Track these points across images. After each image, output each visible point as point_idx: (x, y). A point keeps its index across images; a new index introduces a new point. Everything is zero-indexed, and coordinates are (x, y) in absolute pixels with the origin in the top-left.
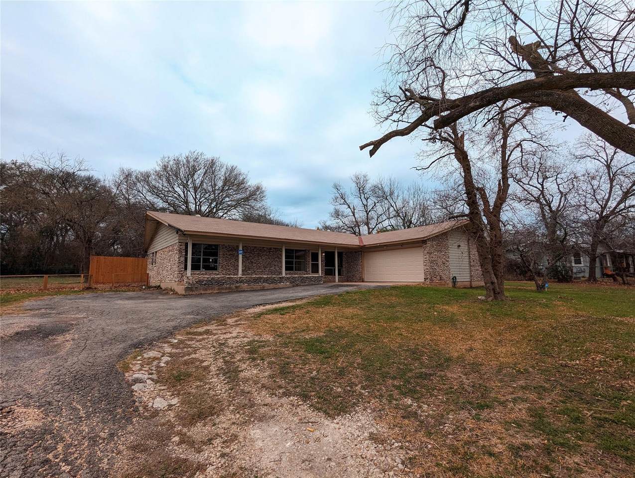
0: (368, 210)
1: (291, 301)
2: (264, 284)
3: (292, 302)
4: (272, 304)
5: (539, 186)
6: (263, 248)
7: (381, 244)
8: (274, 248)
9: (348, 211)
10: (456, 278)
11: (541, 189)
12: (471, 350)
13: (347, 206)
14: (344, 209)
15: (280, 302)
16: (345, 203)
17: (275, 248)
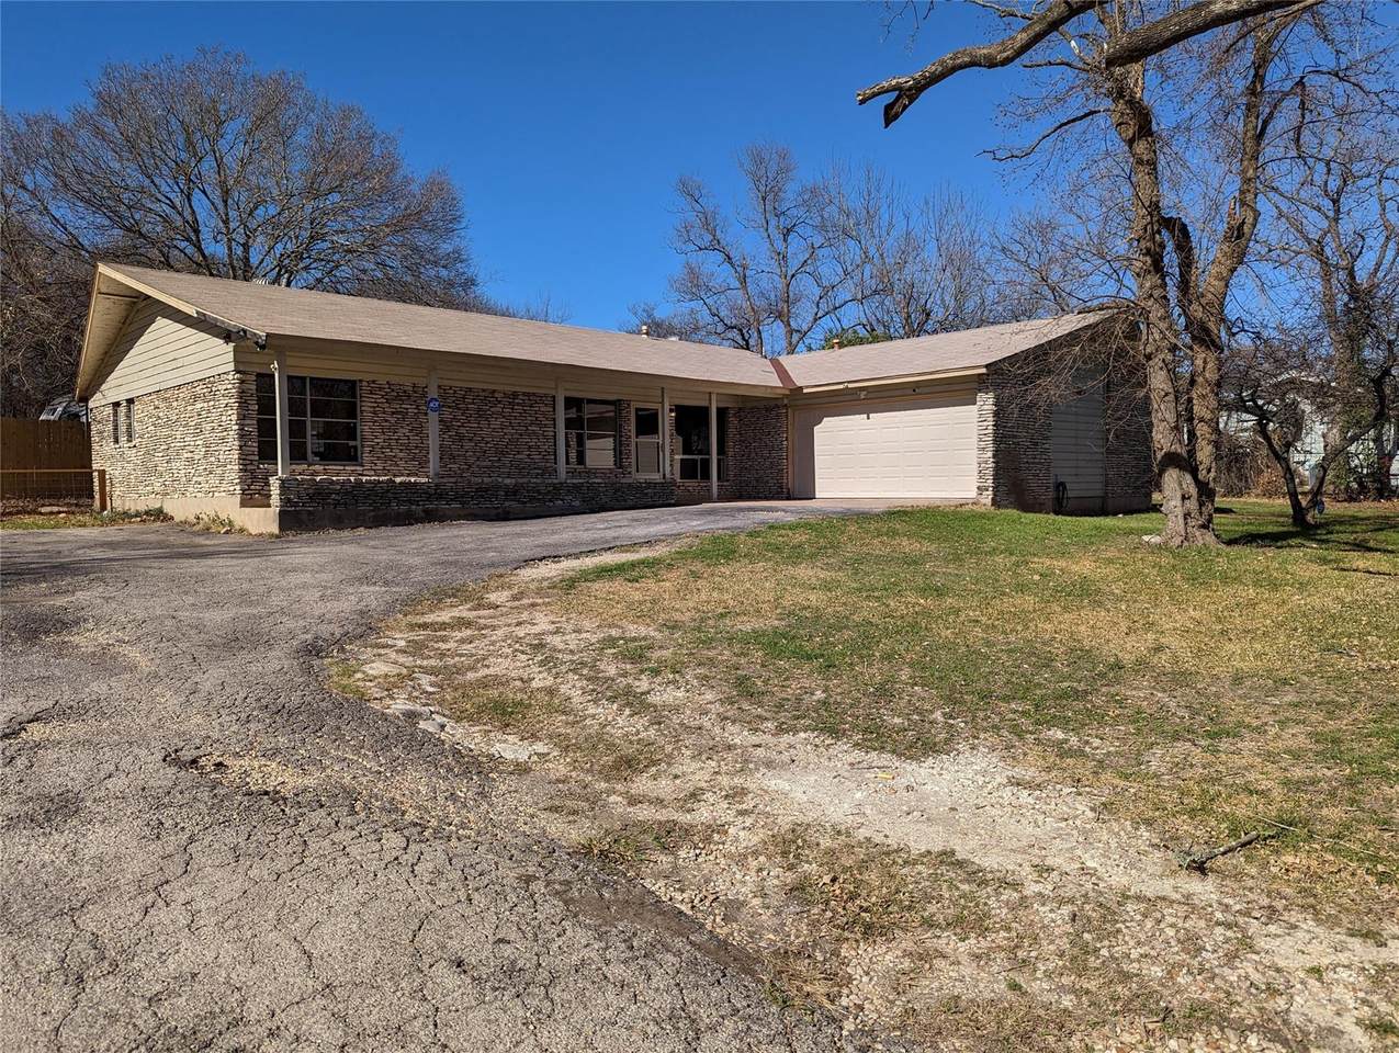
0: (790, 274)
1: (623, 548)
2: (507, 504)
3: (627, 551)
4: (577, 556)
5: (1327, 204)
6: (494, 391)
7: (850, 386)
8: (524, 394)
9: (724, 275)
10: (1065, 488)
11: (1331, 214)
12: (1159, 649)
13: (721, 257)
14: (711, 264)
15: (593, 551)
16: (716, 246)
17: (528, 395)
